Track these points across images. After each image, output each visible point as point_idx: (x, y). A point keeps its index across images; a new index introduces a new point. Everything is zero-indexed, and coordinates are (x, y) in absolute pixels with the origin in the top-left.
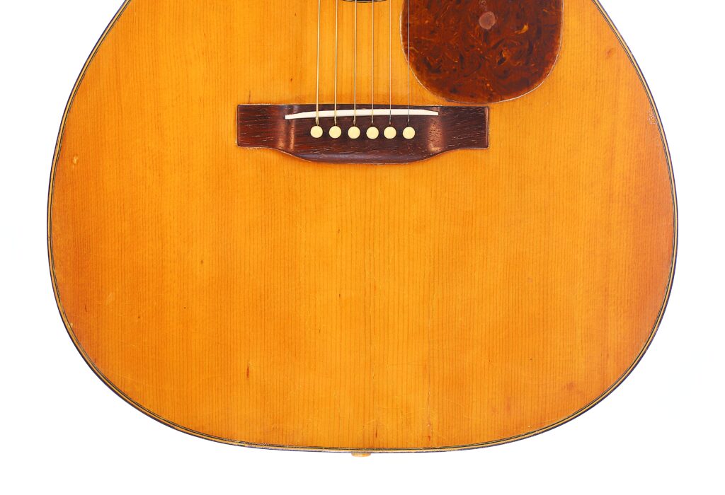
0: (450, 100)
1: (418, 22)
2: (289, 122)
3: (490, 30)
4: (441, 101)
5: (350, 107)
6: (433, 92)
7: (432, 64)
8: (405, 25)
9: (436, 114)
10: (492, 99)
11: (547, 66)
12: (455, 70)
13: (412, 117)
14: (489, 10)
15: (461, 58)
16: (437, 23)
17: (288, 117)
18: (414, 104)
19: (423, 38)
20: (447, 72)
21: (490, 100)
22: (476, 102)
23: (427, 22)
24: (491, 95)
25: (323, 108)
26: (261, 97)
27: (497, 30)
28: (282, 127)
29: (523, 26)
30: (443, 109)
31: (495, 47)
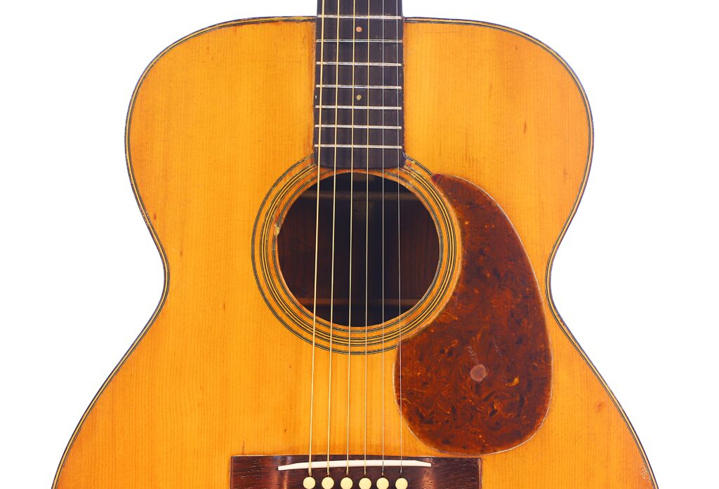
0: (443, 450)
1: (410, 374)
2: (282, 473)
3: (482, 382)
4: (434, 452)
5: (343, 458)
6: (426, 443)
7: (424, 415)
8: (397, 377)
9: (429, 465)
10: (484, 450)
11: (539, 418)
12: (447, 421)
13: (405, 468)
14: (480, 363)
15: (454, 410)
16: (429, 374)
17: (281, 468)
18: (407, 455)
19: (415, 389)
20: (440, 423)
21: (483, 452)
22: (468, 453)
23: (419, 374)
24: (484, 446)
25: (317, 458)
26: (254, 448)
27: (488, 382)
28: (275, 479)
29: (514, 379)
30: (436, 460)
31: (487, 399)
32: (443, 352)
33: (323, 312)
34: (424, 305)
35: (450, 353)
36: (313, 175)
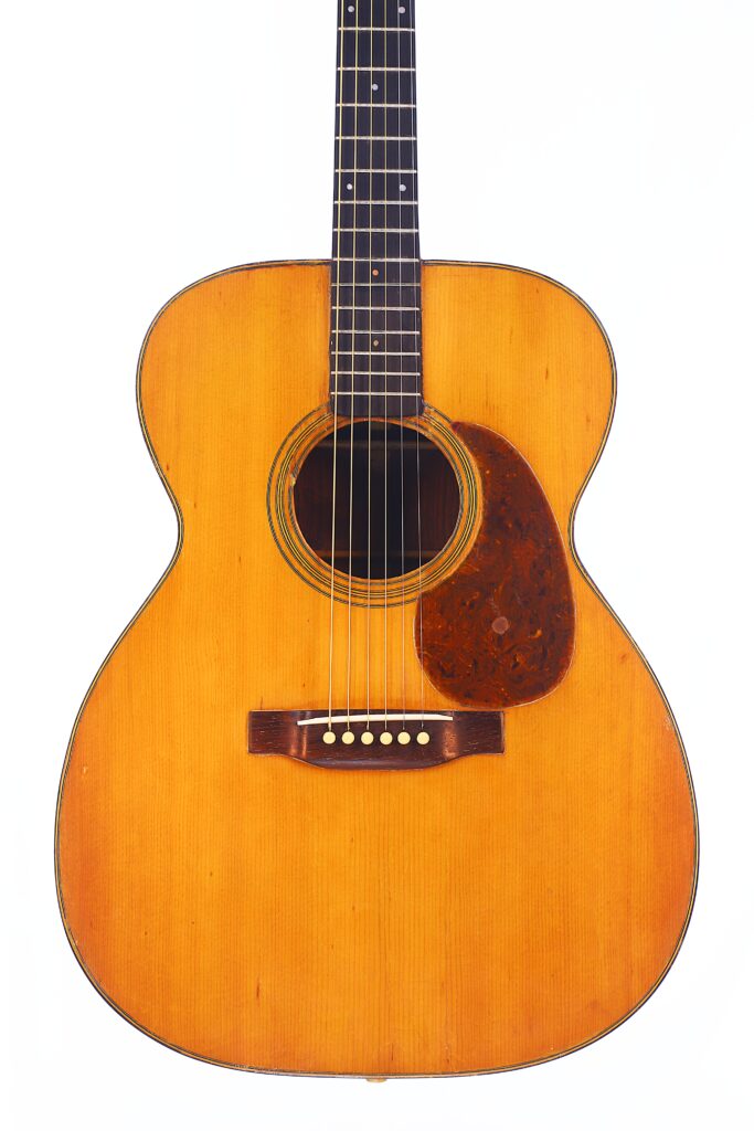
0: (465, 704)
1: (431, 628)
2: (302, 727)
3: (504, 635)
4: (456, 706)
5: (363, 712)
6: (447, 696)
7: (445, 668)
8: (418, 630)
9: (451, 719)
10: (507, 704)
12: (469, 675)
13: (426, 722)
14: (502, 615)
15: (475, 663)
16: (450, 627)
17: (300, 723)
18: (428, 709)
19: (436, 642)
20: (462, 677)
21: (505, 705)
22: (491, 706)
23: (440, 627)
24: (506, 699)
25: (336, 713)
26: (271, 704)
27: (510, 634)
28: (294, 733)
29: (536, 632)
30: (457, 714)
31: (509, 651)
32: (465, 604)
33: (341, 565)
34: (445, 557)
35: (471, 605)
36: (330, 423)
